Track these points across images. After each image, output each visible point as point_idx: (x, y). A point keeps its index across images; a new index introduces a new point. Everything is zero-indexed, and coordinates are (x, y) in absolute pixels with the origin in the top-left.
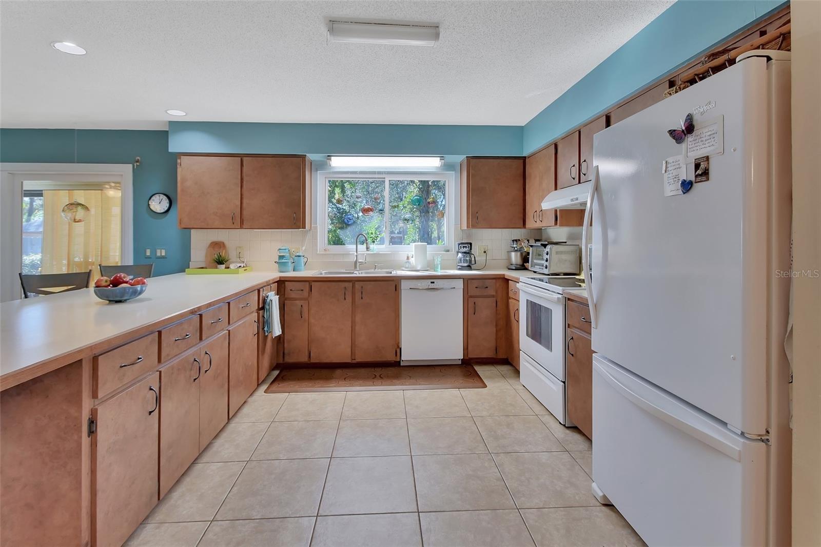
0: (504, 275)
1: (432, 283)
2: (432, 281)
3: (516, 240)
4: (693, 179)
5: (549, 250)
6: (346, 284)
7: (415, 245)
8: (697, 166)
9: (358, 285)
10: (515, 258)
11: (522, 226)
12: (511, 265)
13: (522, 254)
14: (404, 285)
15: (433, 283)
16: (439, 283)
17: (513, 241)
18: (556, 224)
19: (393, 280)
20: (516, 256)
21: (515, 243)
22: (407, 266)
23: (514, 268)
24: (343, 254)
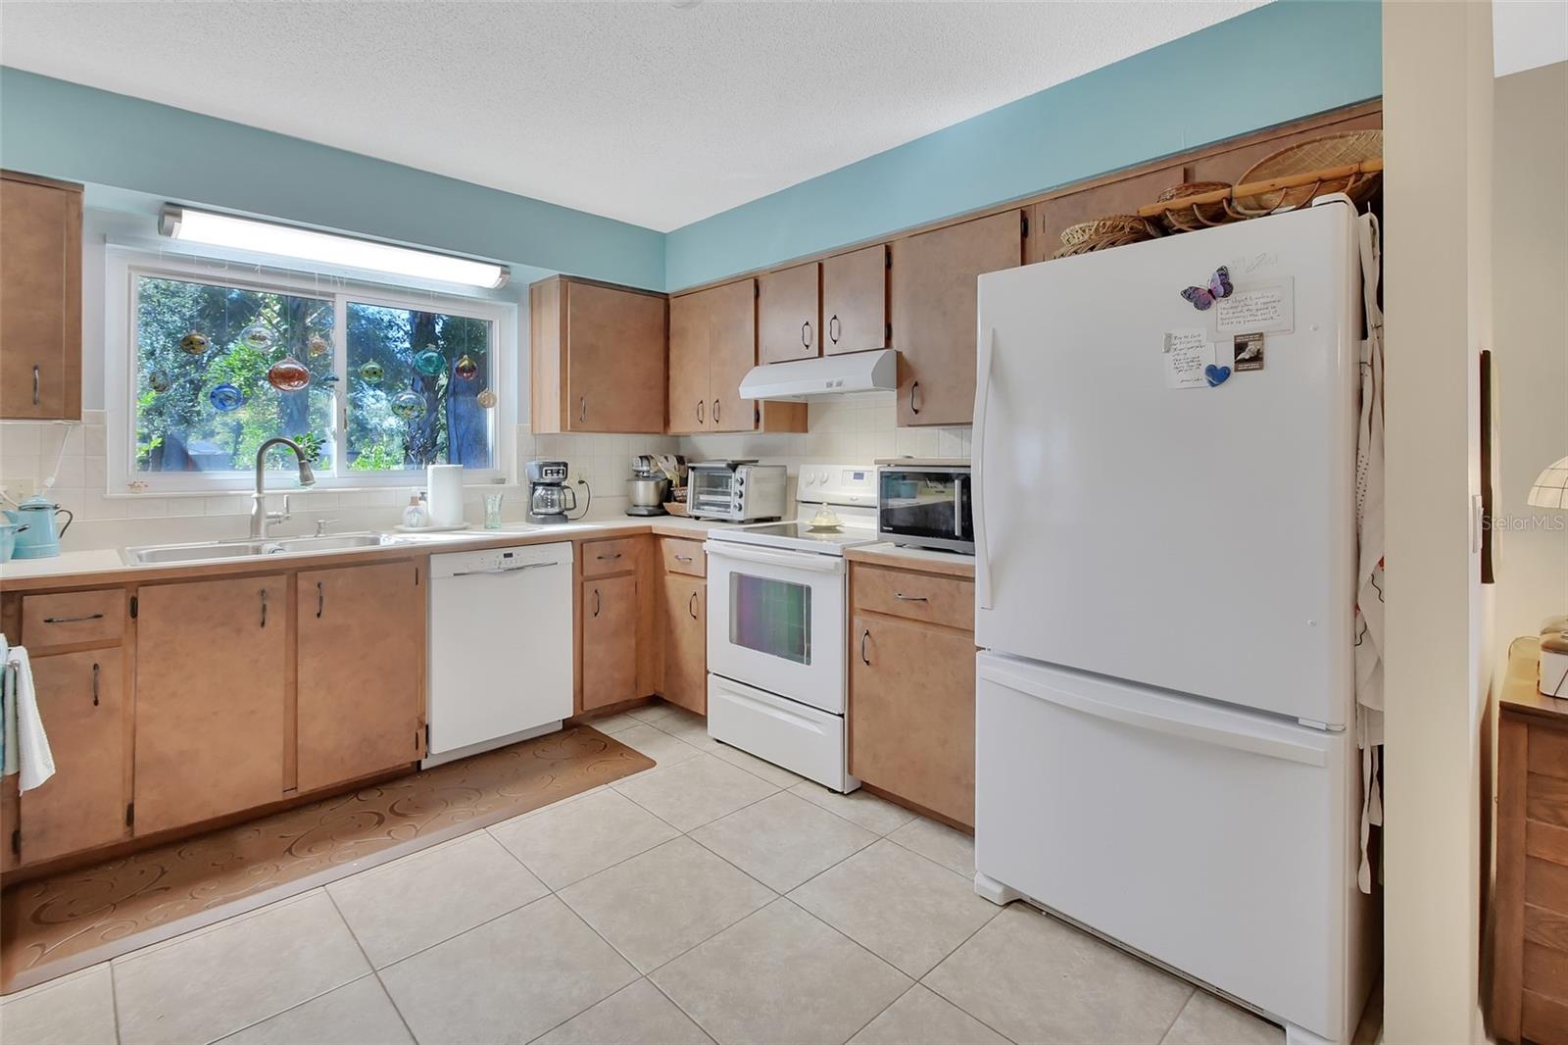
0: (650, 528)
1: (506, 556)
2: (508, 551)
3: (646, 457)
4: (1231, 365)
5: (744, 476)
6: (266, 583)
7: (434, 470)
8: (1240, 348)
9: (305, 583)
10: (646, 493)
11: (662, 431)
12: (635, 506)
13: (657, 484)
14: (438, 566)
15: (510, 555)
16: (522, 555)
17: (641, 457)
18: (757, 427)
19: (408, 559)
20: (646, 488)
21: (645, 462)
22: (414, 521)
23: (646, 513)
24: (205, 497)
